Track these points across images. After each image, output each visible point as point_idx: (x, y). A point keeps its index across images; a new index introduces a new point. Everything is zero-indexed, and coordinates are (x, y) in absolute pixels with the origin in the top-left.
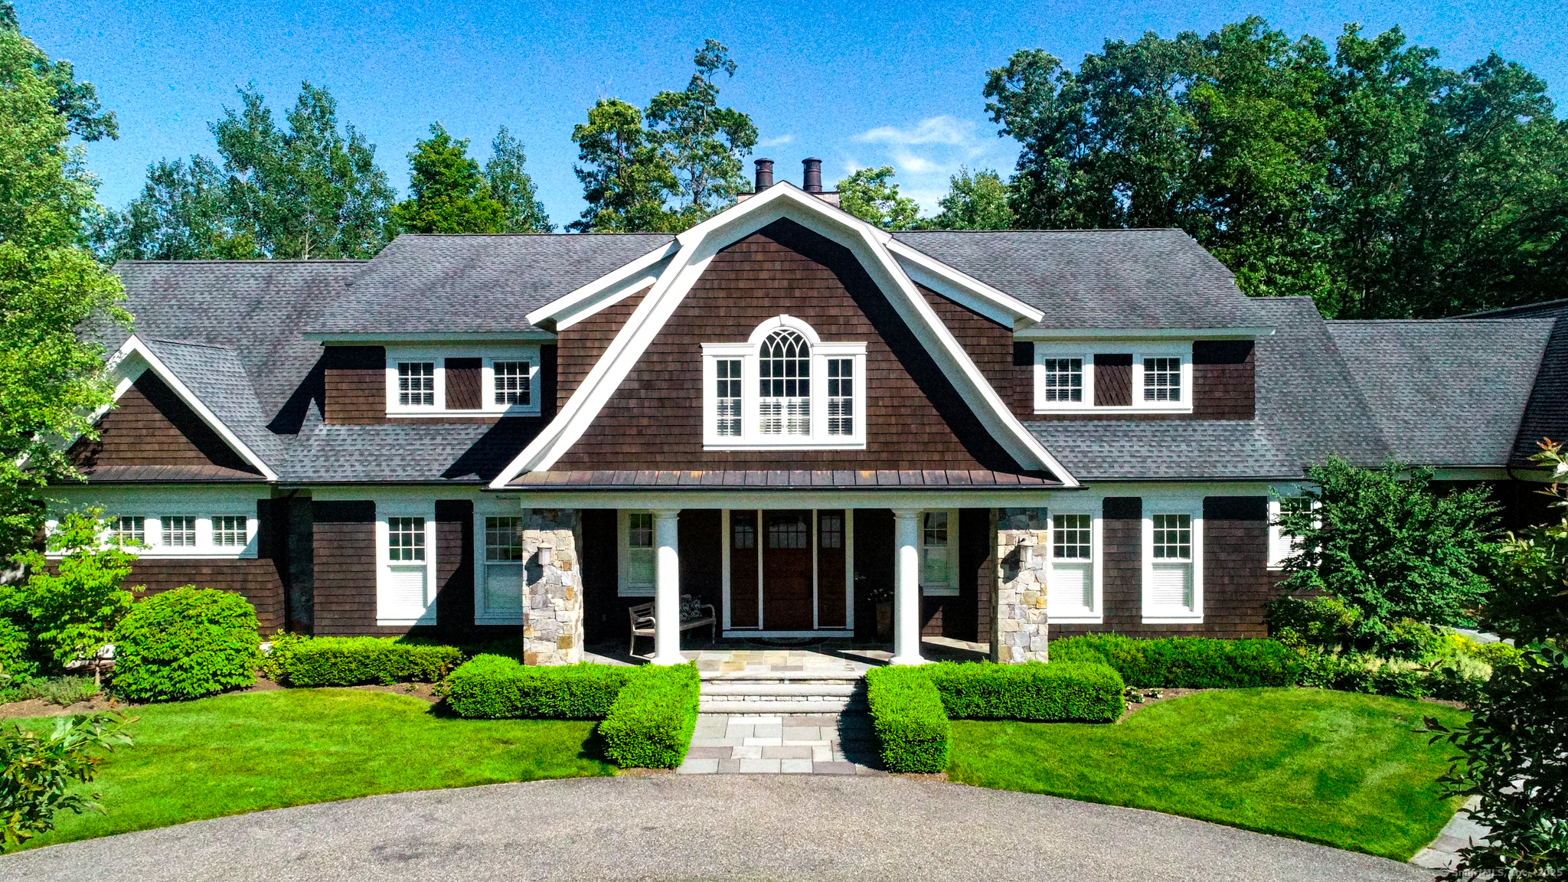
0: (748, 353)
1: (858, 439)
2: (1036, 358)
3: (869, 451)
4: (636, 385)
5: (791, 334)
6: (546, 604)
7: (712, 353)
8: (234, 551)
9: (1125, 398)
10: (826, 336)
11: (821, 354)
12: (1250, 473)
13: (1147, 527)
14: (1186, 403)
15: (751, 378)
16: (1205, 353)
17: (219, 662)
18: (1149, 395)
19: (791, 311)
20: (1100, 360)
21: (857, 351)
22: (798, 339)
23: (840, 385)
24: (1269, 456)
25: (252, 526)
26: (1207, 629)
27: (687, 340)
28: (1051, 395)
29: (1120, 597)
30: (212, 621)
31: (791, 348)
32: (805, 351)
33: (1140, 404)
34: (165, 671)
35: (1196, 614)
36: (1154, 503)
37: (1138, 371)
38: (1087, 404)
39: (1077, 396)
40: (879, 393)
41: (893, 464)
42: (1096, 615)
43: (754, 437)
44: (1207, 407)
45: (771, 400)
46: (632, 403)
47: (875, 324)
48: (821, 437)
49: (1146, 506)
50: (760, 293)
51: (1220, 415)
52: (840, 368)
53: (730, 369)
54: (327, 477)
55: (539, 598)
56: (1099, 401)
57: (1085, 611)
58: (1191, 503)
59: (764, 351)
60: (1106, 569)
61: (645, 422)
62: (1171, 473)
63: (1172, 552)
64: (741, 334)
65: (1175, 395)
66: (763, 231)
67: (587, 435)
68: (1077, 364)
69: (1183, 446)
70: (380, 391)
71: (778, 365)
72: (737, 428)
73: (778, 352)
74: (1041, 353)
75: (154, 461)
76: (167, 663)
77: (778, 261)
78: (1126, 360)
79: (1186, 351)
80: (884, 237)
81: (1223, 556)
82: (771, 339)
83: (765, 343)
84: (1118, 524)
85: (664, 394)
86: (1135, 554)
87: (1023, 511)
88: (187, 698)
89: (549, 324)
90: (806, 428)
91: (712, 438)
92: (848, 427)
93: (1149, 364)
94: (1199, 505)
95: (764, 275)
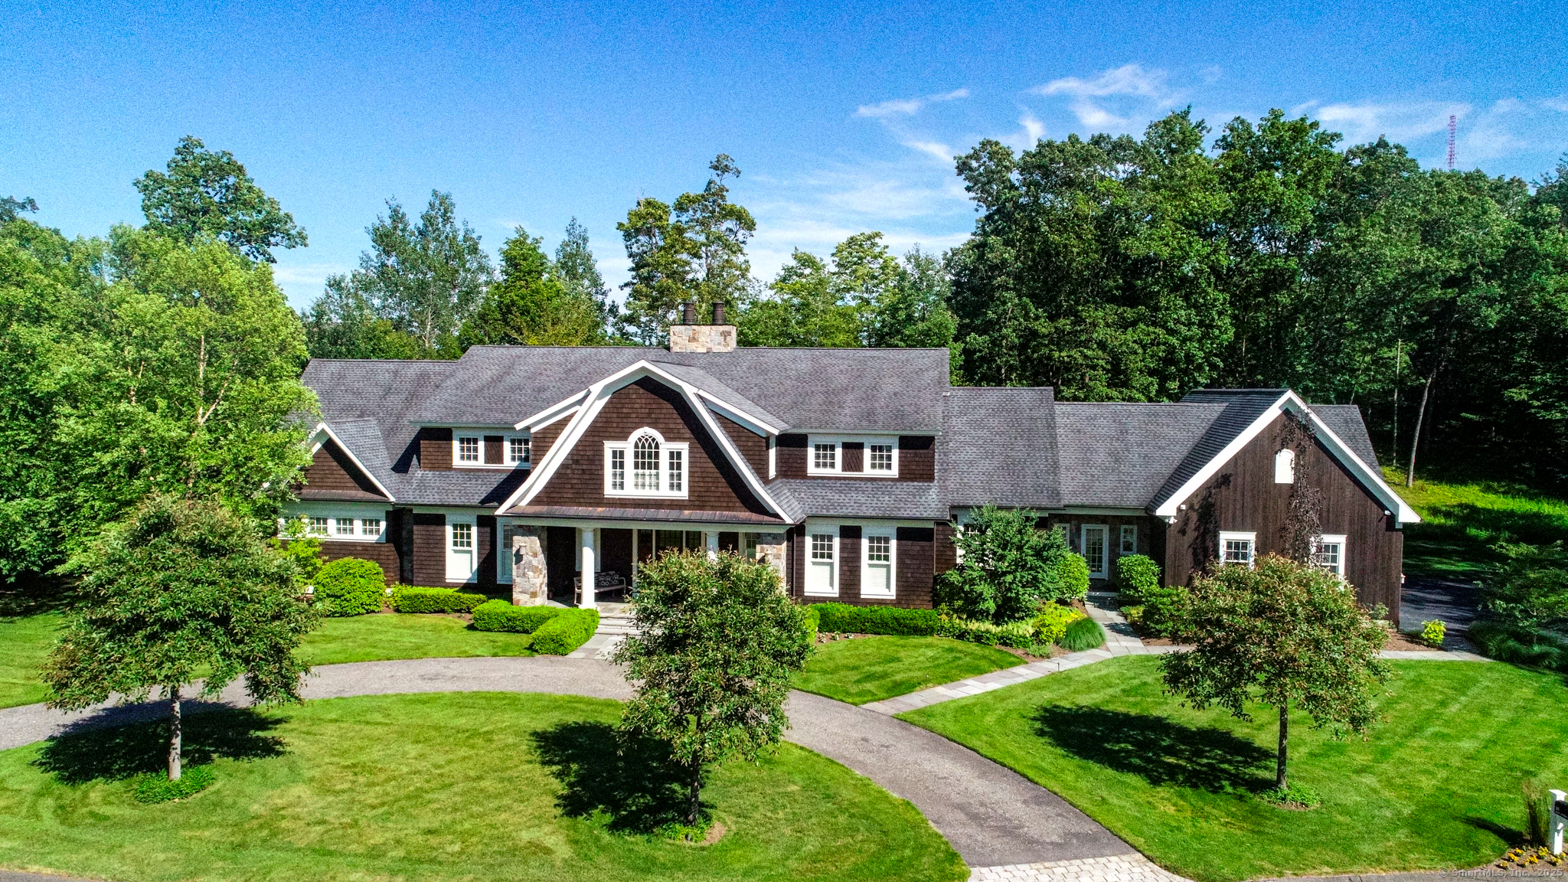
0: (628, 447)
1: (684, 494)
2: (809, 443)
3: (689, 500)
4: (570, 462)
5: (651, 437)
6: (524, 574)
7: (609, 447)
8: (373, 538)
9: (859, 467)
10: (668, 439)
11: (666, 448)
12: (918, 515)
13: (865, 544)
14: (894, 472)
15: (629, 460)
16: (906, 443)
17: (364, 598)
18: (873, 466)
19: (653, 425)
20: (846, 446)
21: (684, 447)
22: (654, 440)
23: (675, 465)
24: (933, 506)
25: (383, 525)
26: (897, 603)
27: (596, 439)
28: (817, 465)
29: (848, 582)
30: (361, 576)
31: (650, 444)
32: (657, 446)
33: (868, 471)
34: (338, 601)
35: (891, 594)
36: (869, 529)
37: (867, 453)
38: (838, 471)
39: (832, 466)
40: (695, 470)
41: (701, 507)
42: (835, 592)
43: (630, 491)
44: (906, 475)
45: (640, 471)
46: (569, 471)
47: (693, 433)
48: (665, 492)
49: (864, 531)
50: (634, 415)
51: (912, 480)
52: (675, 456)
53: (618, 455)
54: (420, 502)
55: (521, 571)
56: (844, 469)
57: (829, 589)
58: (890, 530)
59: (636, 446)
60: (841, 566)
61: (575, 481)
62: (874, 514)
63: (879, 558)
64: (624, 437)
65: (889, 467)
66: (636, 383)
67: (545, 487)
68: (832, 448)
69: (887, 498)
70: (450, 453)
71: (643, 453)
72: (622, 486)
73: (643, 446)
74: (811, 440)
75: (333, 488)
76: (339, 597)
77: (642, 399)
78: (860, 446)
79: (895, 442)
80: (695, 390)
81: (908, 561)
82: (640, 440)
83: (636, 441)
84: (848, 541)
85: (585, 467)
86: (858, 558)
87: (769, 534)
88: (347, 615)
89: (528, 428)
90: (657, 486)
91: (609, 491)
92: (679, 487)
93: (874, 449)
94: (894, 532)
95: (637, 406)
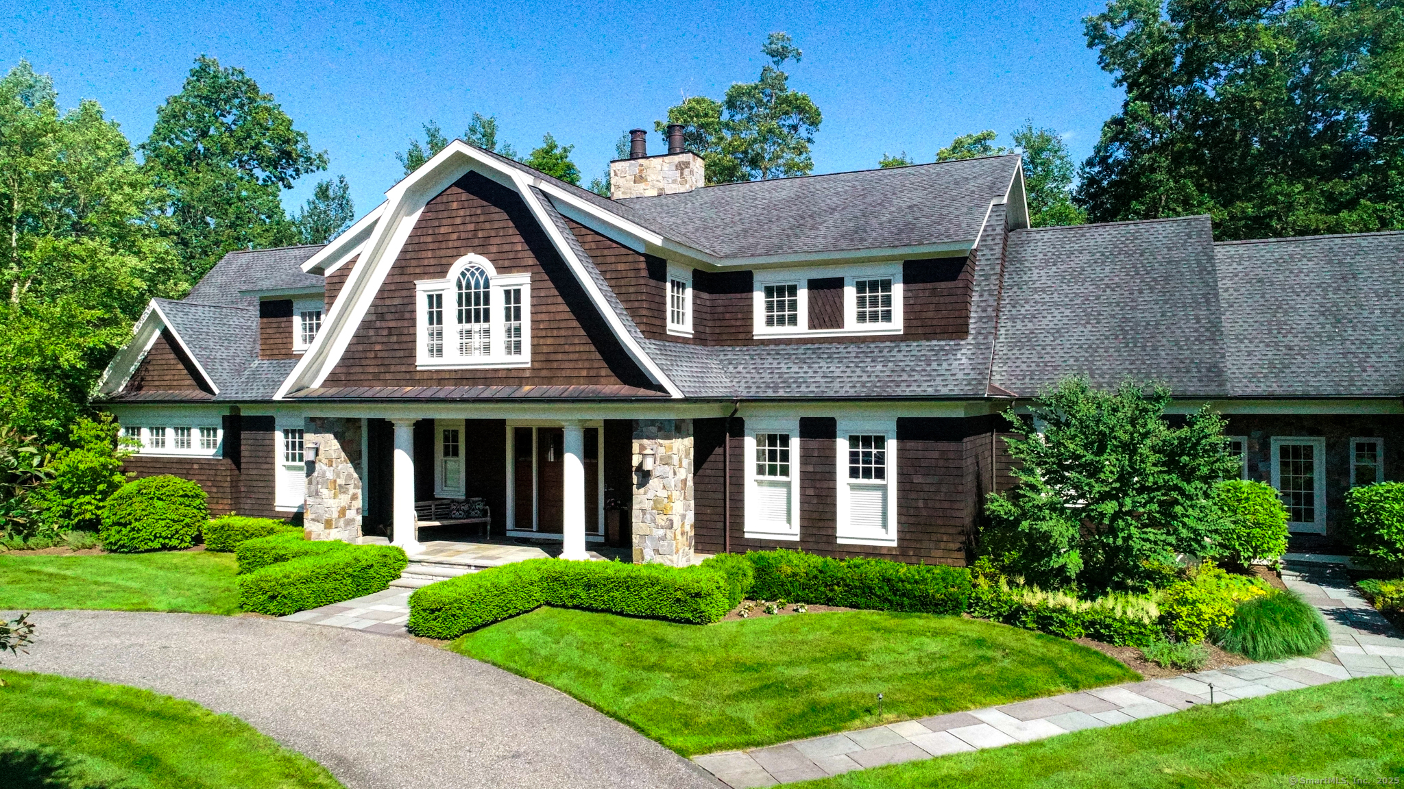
0: (448, 287)
1: (524, 358)
2: (756, 285)
3: (533, 369)
4: (374, 318)
5: (477, 269)
6: (317, 492)
7: (423, 288)
9: (838, 322)
10: (502, 269)
11: (499, 284)
13: (843, 447)
14: (897, 324)
15: (450, 308)
16: (916, 272)
18: (861, 317)
19: (482, 249)
20: (813, 285)
21: (522, 281)
22: (482, 273)
23: (513, 314)
24: (960, 376)
25: (220, 433)
26: (904, 551)
27: (406, 278)
28: (769, 321)
29: (815, 516)
31: (477, 281)
32: (487, 285)
33: (851, 325)
35: (889, 537)
36: (850, 423)
37: (850, 294)
38: (802, 328)
39: (793, 320)
40: (540, 317)
41: (549, 380)
42: (793, 531)
43: (452, 358)
44: (917, 328)
45: (467, 326)
46: (371, 332)
47: (537, 257)
48: (498, 357)
49: (841, 426)
50: (455, 236)
51: (928, 336)
52: (512, 296)
53: (436, 300)
55: (313, 487)
56: (812, 326)
57: (784, 527)
58: (883, 423)
59: (459, 285)
60: (802, 487)
61: (378, 347)
63: (867, 473)
64: (442, 272)
65: (887, 316)
66: (458, 184)
67: (343, 359)
68: (793, 290)
69: (879, 367)
70: (290, 334)
71: (468, 296)
72: (440, 350)
73: (468, 286)
74: (760, 279)
77: (464, 205)
78: (838, 284)
79: (897, 271)
80: (530, 180)
81: (918, 479)
82: (463, 274)
83: (459, 278)
84: (814, 443)
85: (392, 324)
86: (831, 475)
87: (653, 422)
89: (320, 269)
90: (487, 348)
91: (424, 359)
92: (518, 348)
93: (861, 287)
94: (893, 426)
95: (458, 221)
